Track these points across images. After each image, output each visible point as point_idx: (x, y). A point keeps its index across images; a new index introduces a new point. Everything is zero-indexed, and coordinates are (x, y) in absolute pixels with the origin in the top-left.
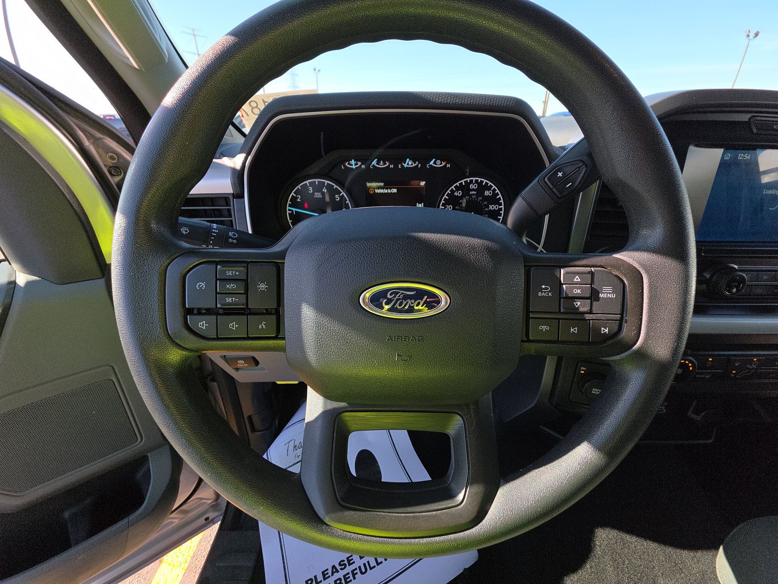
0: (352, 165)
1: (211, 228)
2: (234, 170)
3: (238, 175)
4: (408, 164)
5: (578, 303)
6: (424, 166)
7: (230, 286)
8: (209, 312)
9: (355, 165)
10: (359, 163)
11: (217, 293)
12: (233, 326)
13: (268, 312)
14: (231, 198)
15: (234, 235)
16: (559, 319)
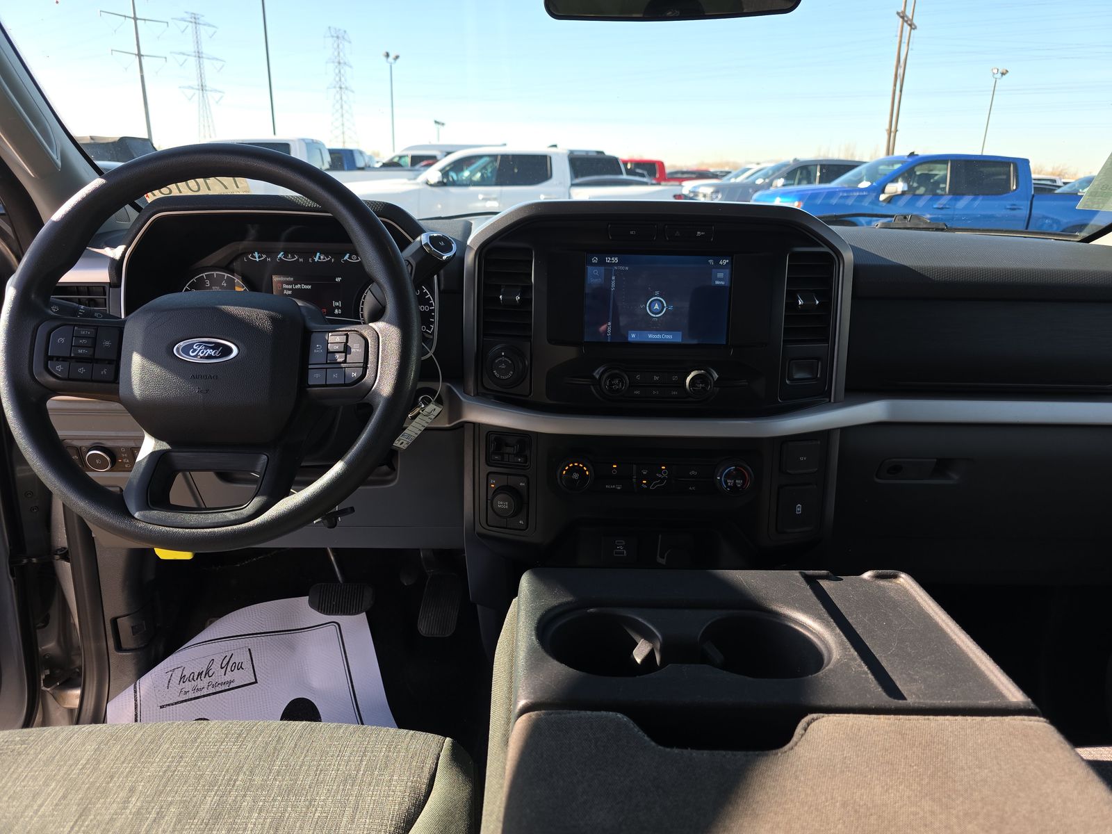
0: (255, 258)
1: (79, 308)
2: (113, 260)
3: (116, 266)
4: (320, 258)
5: (337, 356)
6: (338, 260)
7: (82, 341)
8: (64, 359)
9: (259, 257)
10: (264, 256)
11: (72, 346)
12: (81, 370)
13: (110, 362)
14: (107, 287)
15: (99, 316)
16: (326, 368)
